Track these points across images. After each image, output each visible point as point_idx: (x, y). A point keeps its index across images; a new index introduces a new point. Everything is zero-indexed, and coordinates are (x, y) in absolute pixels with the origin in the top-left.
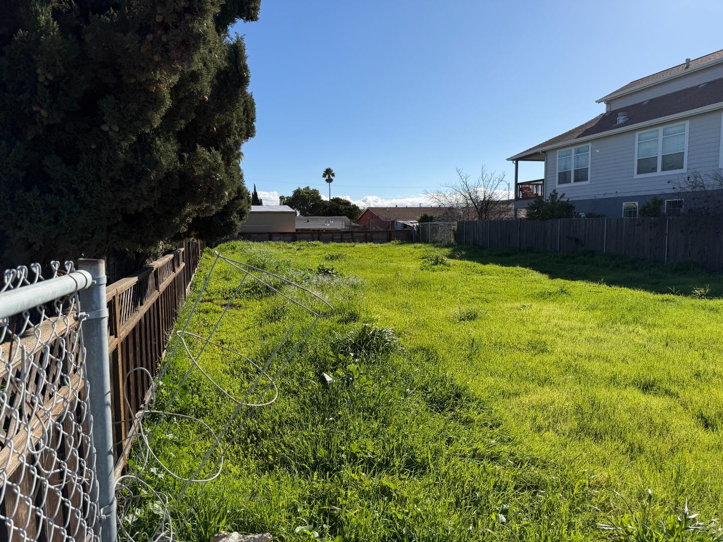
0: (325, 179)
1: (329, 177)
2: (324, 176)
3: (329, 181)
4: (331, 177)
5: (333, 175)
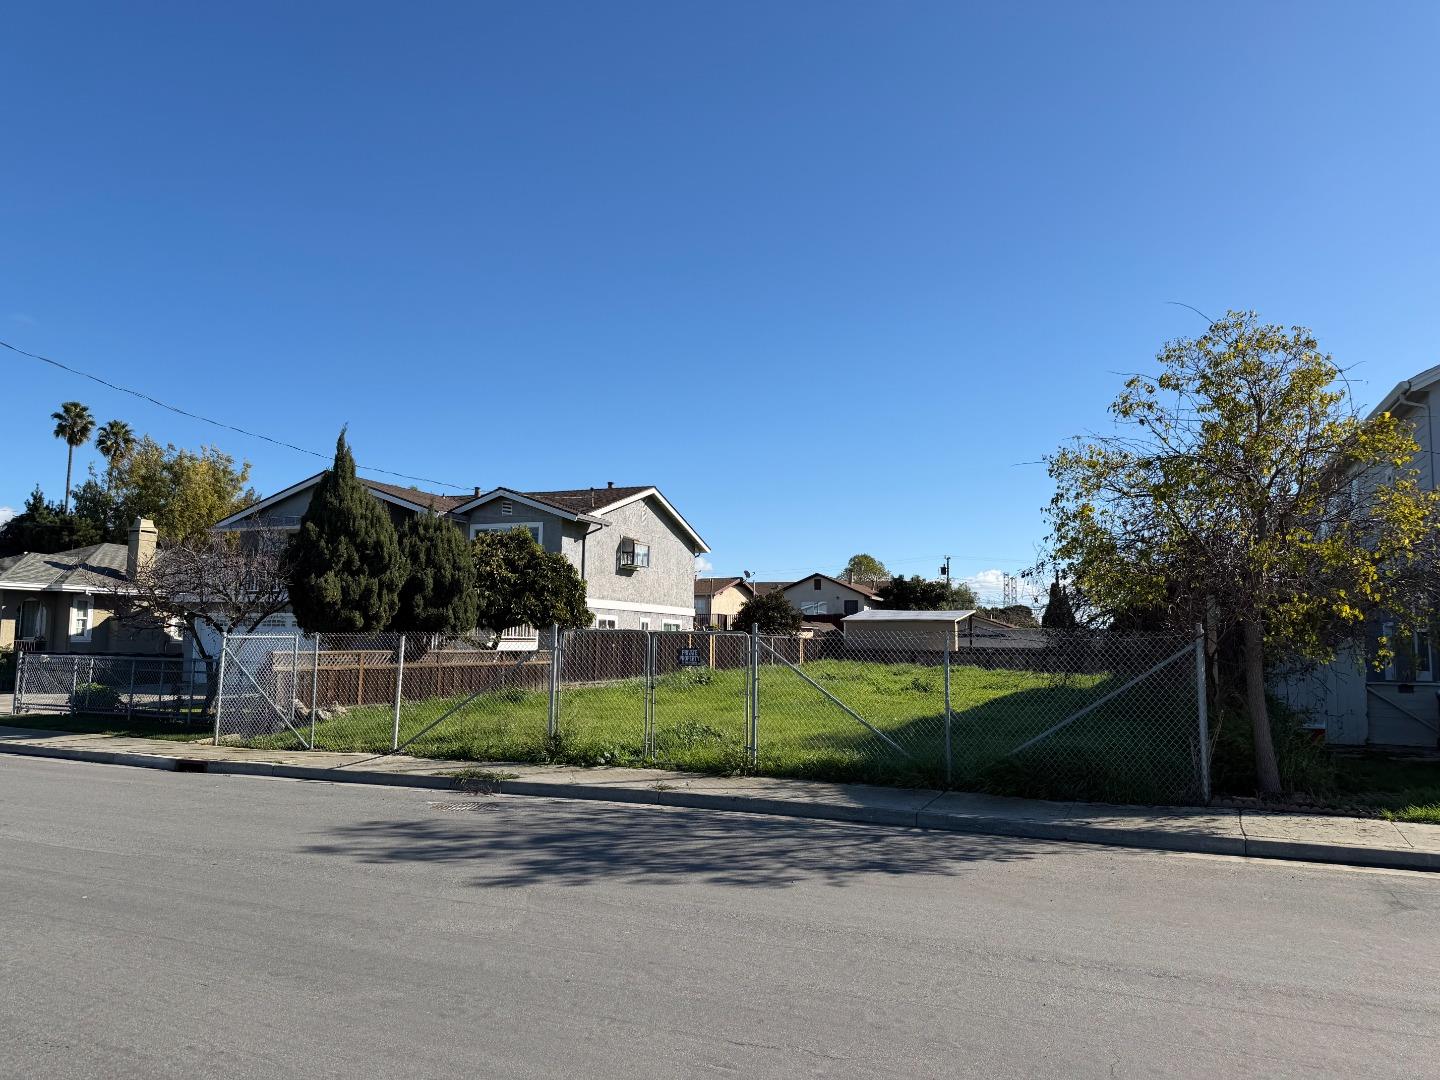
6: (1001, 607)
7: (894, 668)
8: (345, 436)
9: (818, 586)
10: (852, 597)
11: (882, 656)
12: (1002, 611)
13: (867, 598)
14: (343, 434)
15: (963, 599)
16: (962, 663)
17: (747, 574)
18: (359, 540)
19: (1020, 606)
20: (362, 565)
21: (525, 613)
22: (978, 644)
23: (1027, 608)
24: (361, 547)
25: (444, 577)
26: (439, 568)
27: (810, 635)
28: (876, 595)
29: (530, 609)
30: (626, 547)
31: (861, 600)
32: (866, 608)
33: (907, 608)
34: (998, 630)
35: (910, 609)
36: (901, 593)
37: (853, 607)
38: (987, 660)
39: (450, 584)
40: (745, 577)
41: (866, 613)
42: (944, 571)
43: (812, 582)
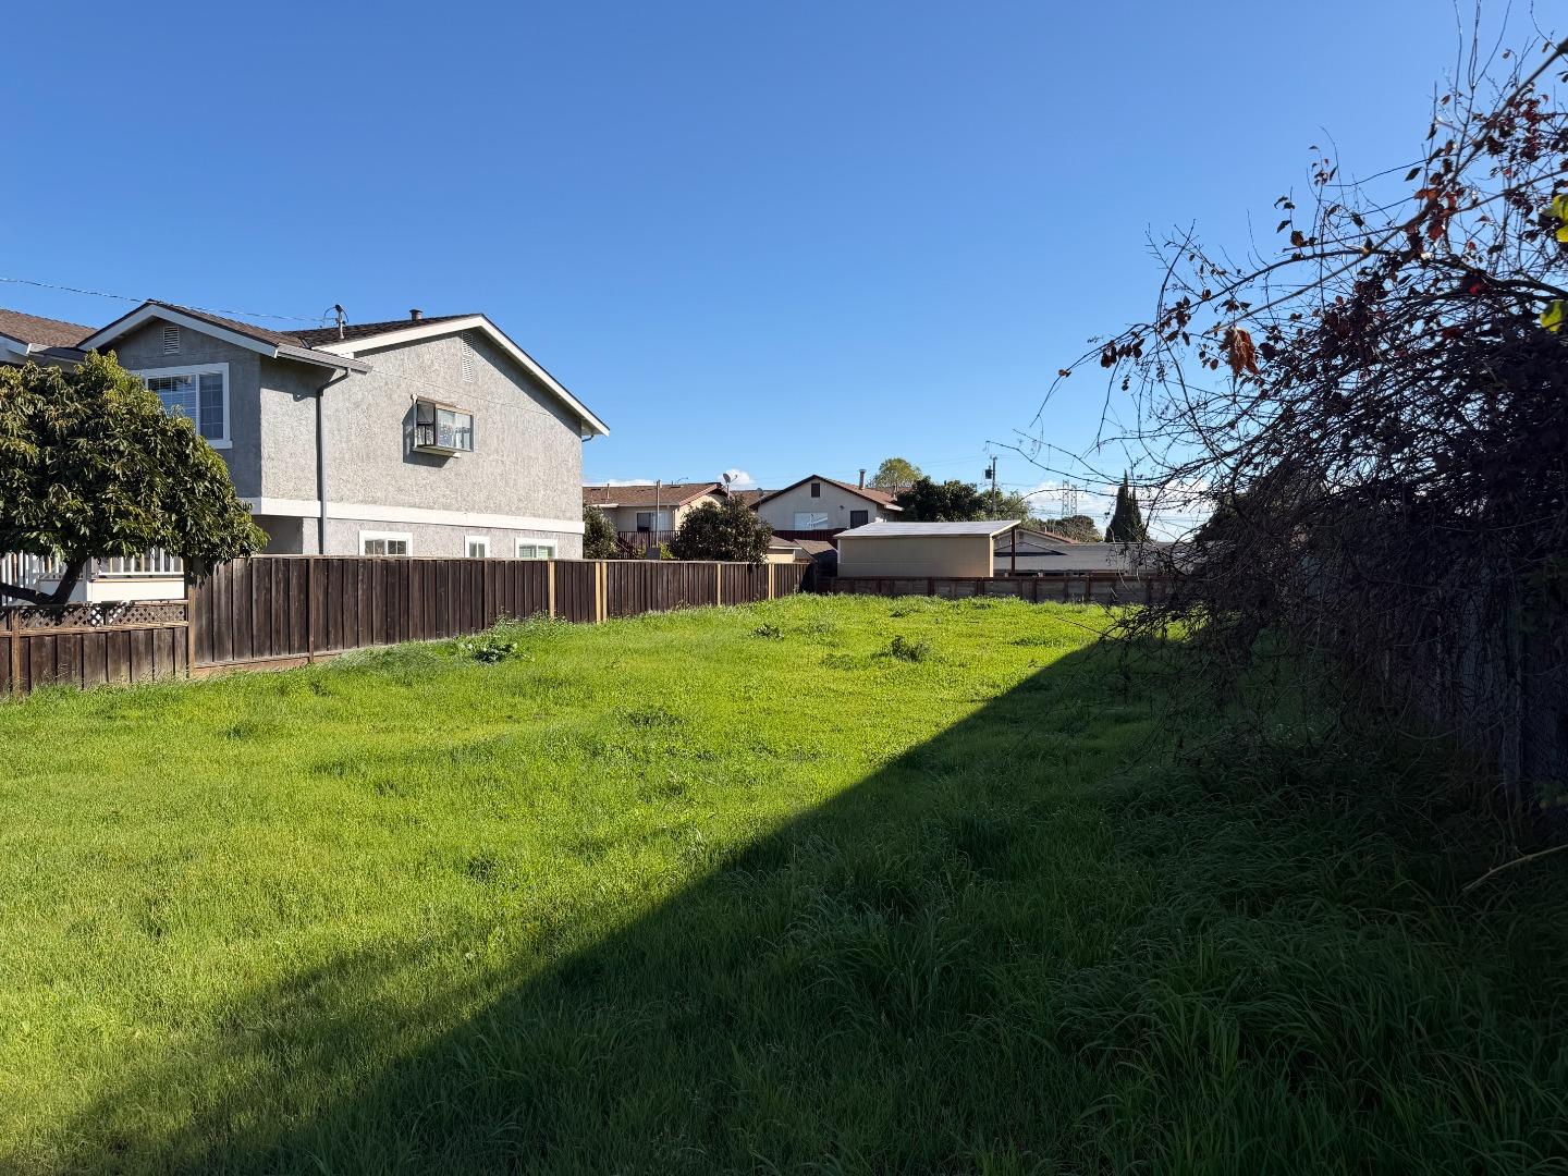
6: (1058, 518)
7: (899, 604)
9: (816, 492)
10: (860, 506)
11: (886, 586)
12: (1059, 523)
13: (880, 506)
15: (1012, 508)
16: (998, 594)
17: (727, 478)
19: (1080, 517)
21: (50, 527)
22: (1023, 564)
23: (1087, 518)
27: (788, 559)
28: (893, 503)
29: (62, 518)
30: (422, 416)
31: (872, 510)
32: (879, 520)
33: (933, 519)
34: (1052, 546)
35: (937, 521)
36: (925, 501)
37: (859, 518)
38: (1032, 587)
40: (723, 482)
41: (878, 527)
42: (989, 474)
43: (808, 487)
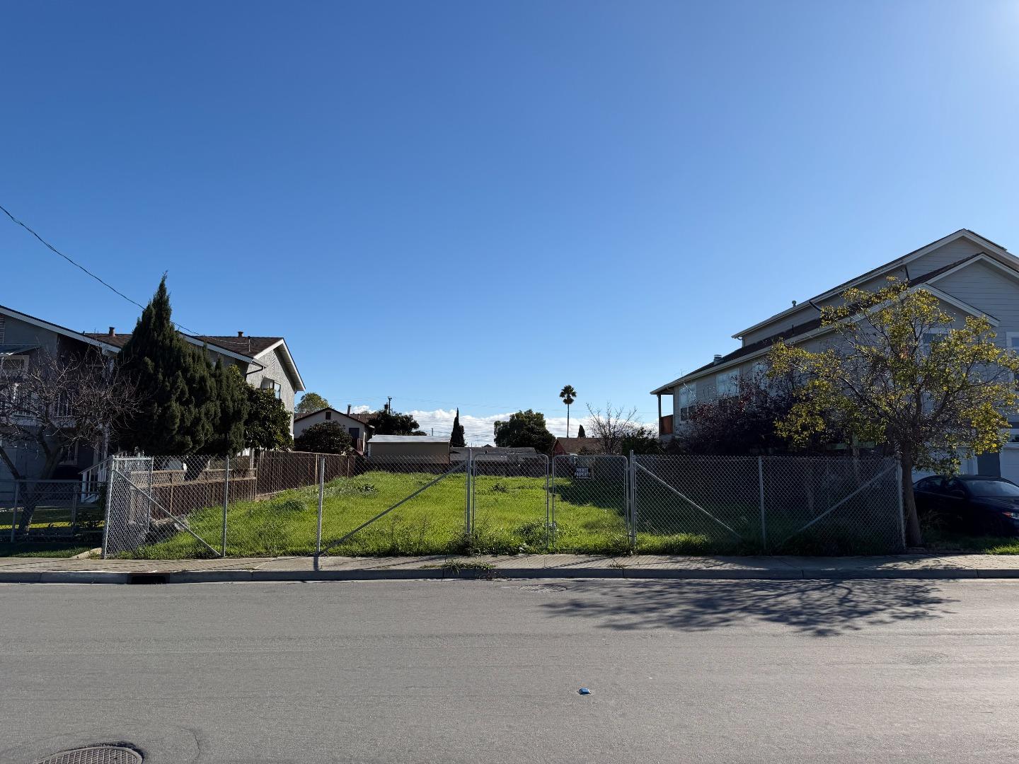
0: (563, 399)
1: (569, 396)
2: (562, 395)
3: (568, 401)
4: (572, 397)
5: (574, 394)
8: (165, 283)
9: (328, 417)
10: (355, 425)
13: (366, 426)
14: (163, 281)
18: (189, 374)
20: (190, 397)
21: (255, 438)
24: (190, 381)
25: (228, 407)
26: (224, 401)
29: (259, 435)
30: (266, 385)
32: (364, 433)
37: (354, 432)
39: (233, 413)
43: (324, 414)
